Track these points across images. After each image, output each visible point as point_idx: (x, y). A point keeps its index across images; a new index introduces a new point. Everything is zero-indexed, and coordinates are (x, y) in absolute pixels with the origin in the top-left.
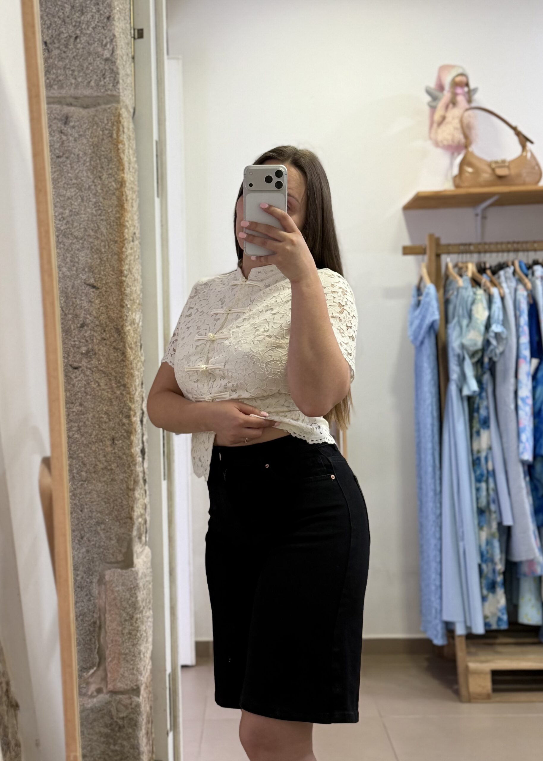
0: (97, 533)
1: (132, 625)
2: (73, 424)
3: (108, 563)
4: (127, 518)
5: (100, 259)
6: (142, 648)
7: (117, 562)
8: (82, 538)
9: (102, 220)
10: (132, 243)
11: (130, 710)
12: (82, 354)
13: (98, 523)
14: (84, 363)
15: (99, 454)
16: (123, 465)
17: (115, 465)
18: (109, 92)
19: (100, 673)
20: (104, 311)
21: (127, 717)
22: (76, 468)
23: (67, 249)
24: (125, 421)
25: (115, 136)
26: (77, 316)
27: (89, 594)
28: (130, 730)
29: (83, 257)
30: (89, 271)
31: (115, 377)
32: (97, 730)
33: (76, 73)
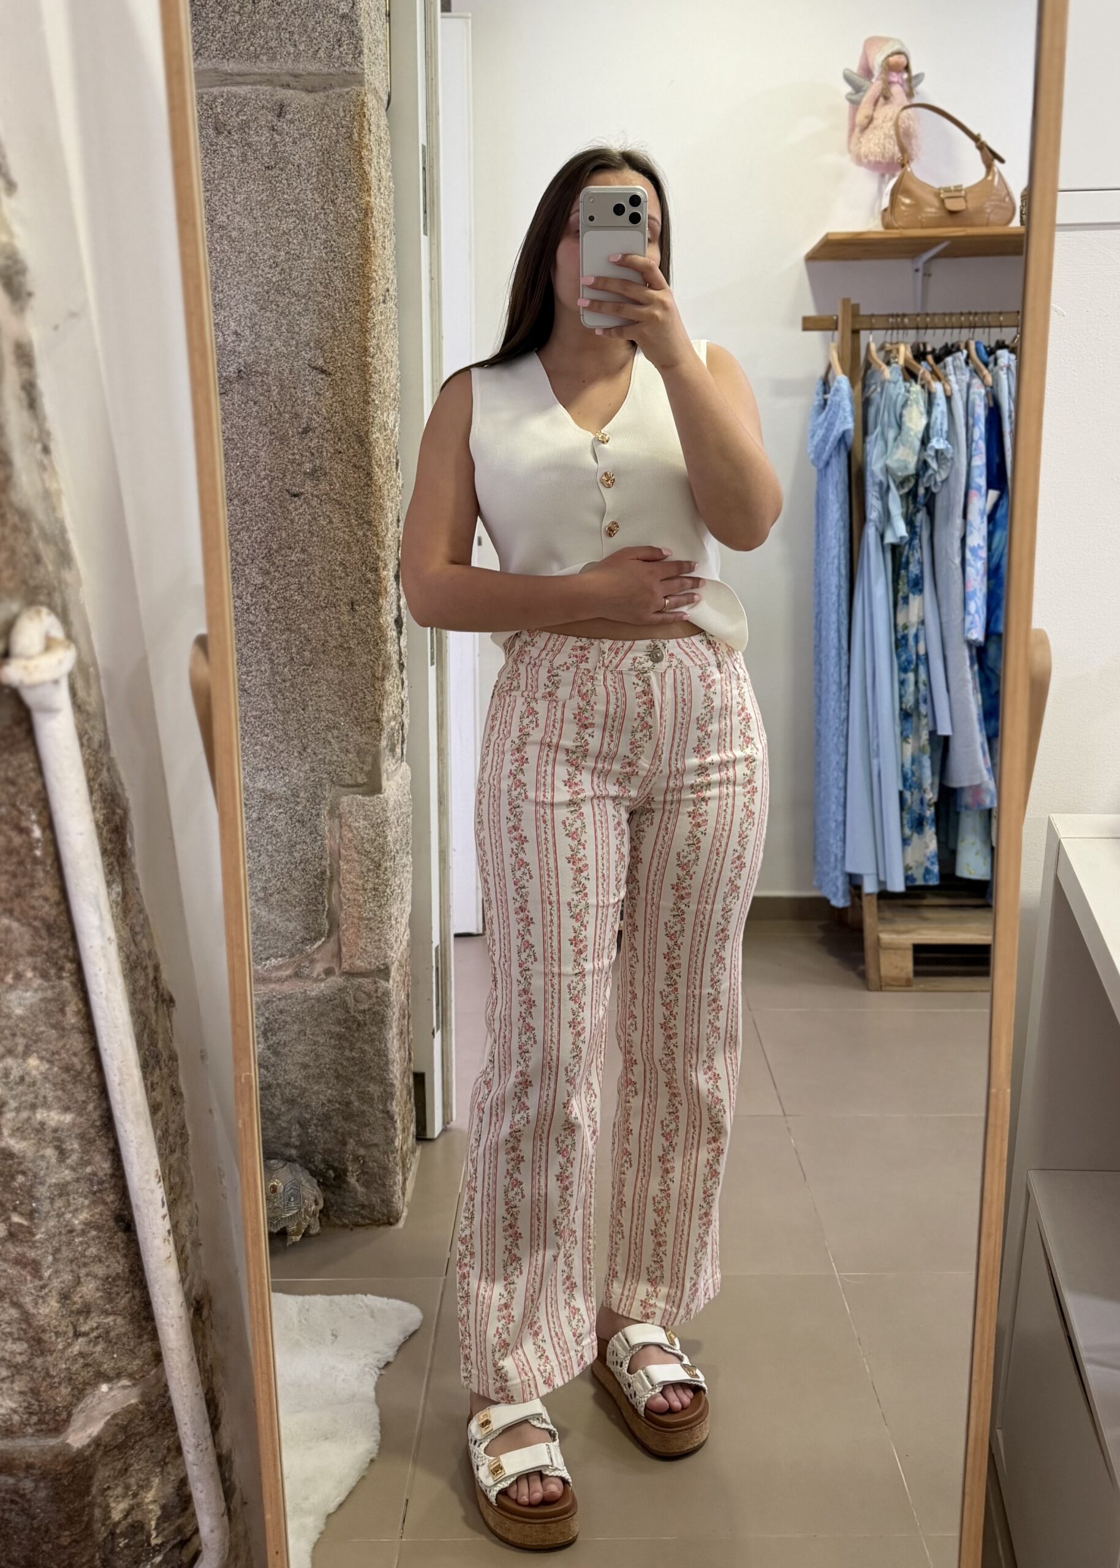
0: (327, 742)
1: (378, 877)
2: (292, 580)
3: (343, 786)
4: (372, 720)
5: (333, 328)
6: (394, 910)
7: (358, 785)
8: (304, 750)
9: (335, 268)
10: (382, 305)
11: (375, 1000)
12: (305, 473)
13: (329, 728)
14: (308, 487)
15: (331, 626)
16: (367, 642)
17: (355, 641)
18: (347, 68)
19: (331, 946)
20: (339, 409)
21: (370, 1009)
22: (296, 646)
23: (282, 312)
24: (369, 575)
25: (356, 137)
26: (297, 416)
27: (315, 831)
28: (374, 1029)
29: (307, 325)
30: (316, 348)
31: (356, 510)
32: (326, 1029)
33: (296, 37)
